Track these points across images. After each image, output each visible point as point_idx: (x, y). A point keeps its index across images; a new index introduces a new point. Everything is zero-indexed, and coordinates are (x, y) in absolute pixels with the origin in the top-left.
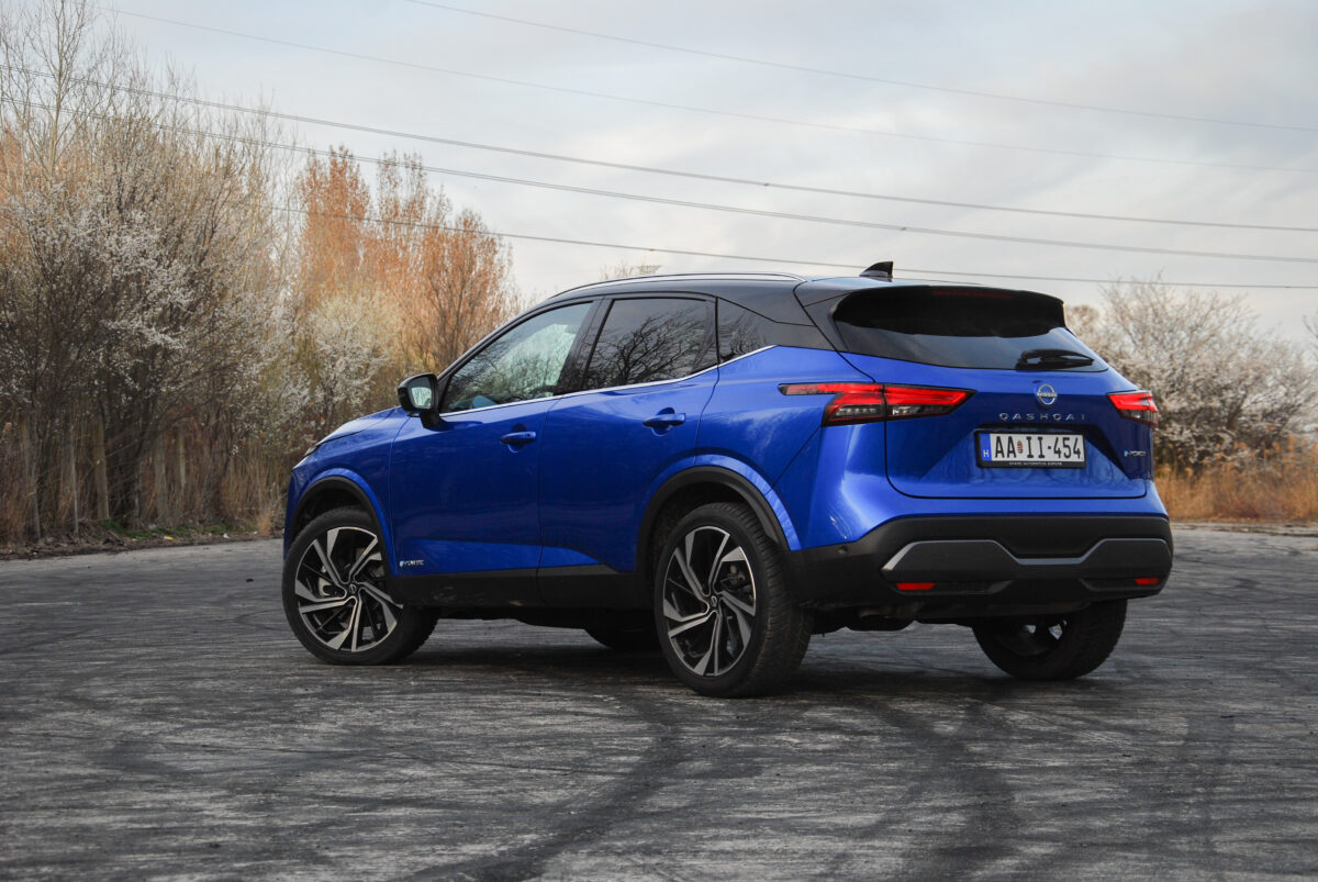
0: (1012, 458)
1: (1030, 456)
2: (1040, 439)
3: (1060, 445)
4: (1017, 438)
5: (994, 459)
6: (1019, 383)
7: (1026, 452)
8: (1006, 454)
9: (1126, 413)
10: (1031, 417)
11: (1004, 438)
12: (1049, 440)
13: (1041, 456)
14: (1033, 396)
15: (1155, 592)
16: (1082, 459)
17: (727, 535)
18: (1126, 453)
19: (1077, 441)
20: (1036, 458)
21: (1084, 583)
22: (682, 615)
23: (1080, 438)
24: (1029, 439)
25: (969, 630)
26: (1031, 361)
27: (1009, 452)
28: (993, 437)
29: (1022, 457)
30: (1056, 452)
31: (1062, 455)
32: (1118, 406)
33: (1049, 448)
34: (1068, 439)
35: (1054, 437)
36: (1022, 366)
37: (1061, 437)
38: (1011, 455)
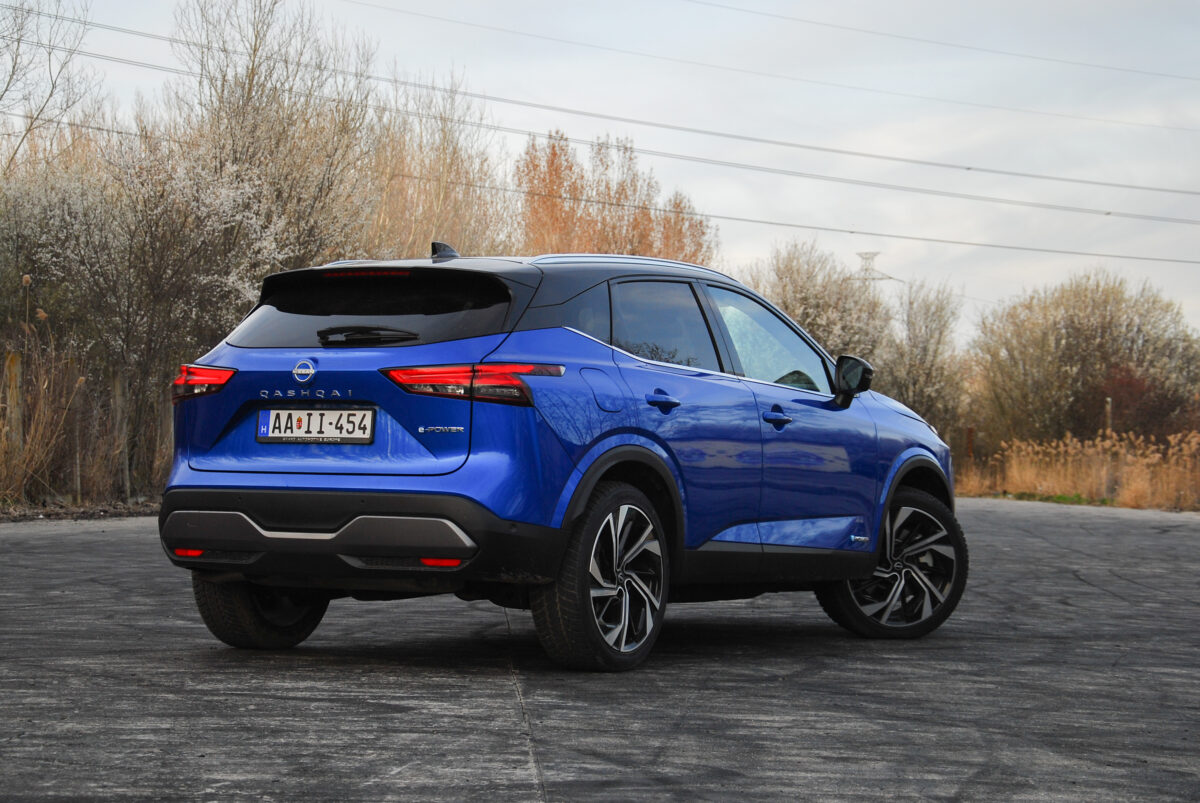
0: (289, 434)
1: (308, 432)
2: (322, 415)
3: (344, 421)
4: (296, 414)
5: (271, 435)
7: (304, 427)
8: (283, 430)
11: (284, 414)
12: (331, 416)
13: (321, 432)
20: (314, 434)
24: (310, 415)
27: (287, 428)
28: (273, 414)
29: (299, 433)
30: (337, 428)
31: (344, 431)
33: (331, 424)
34: (354, 415)
35: (338, 413)
37: (345, 413)
38: (289, 431)
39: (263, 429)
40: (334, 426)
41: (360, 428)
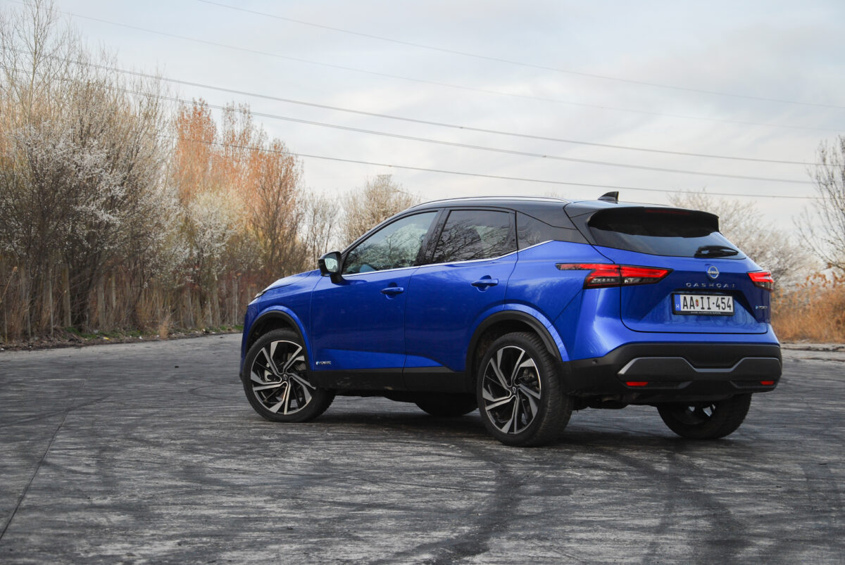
0: (692, 309)
1: (703, 308)
2: (708, 298)
3: (720, 302)
4: (695, 297)
5: (682, 310)
6: (698, 266)
7: (700, 306)
9: (757, 283)
10: (704, 285)
11: (688, 297)
12: (713, 299)
13: (709, 308)
14: (705, 273)
15: (772, 389)
16: (732, 311)
17: (524, 352)
18: (757, 307)
19: (729, 300)
20: (706, 310)
21: (732, 382)
22: (495, 398)
23: (731, 298)
24: (702, 298)
25: (654, 409)
26: (703, 252)
27: (691, 306)
28: (682, 297)
29: (698, 309)
30: (717, 306)
31: (721, 308)
32: (753, 280)
35: (717, 297)
36: (698, 255)
37: (720, 297)
39: (677, 306)
40: (715, 305)
41: (728, 307)
